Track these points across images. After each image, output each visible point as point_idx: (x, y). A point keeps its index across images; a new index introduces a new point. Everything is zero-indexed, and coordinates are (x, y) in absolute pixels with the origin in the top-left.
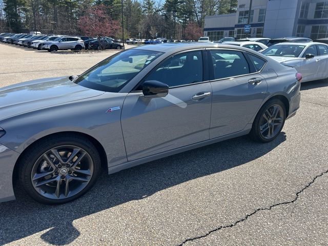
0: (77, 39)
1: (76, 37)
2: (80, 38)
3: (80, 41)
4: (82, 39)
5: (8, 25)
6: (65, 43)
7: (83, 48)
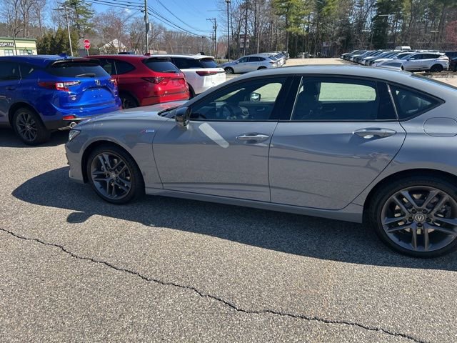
0: (438, 56)
1: (438, 53)
2: (444, 54)
3: (444, 59)
4: (447, 54)
5: (370, 40)
6: (416, 62)
7: (446, 69)
